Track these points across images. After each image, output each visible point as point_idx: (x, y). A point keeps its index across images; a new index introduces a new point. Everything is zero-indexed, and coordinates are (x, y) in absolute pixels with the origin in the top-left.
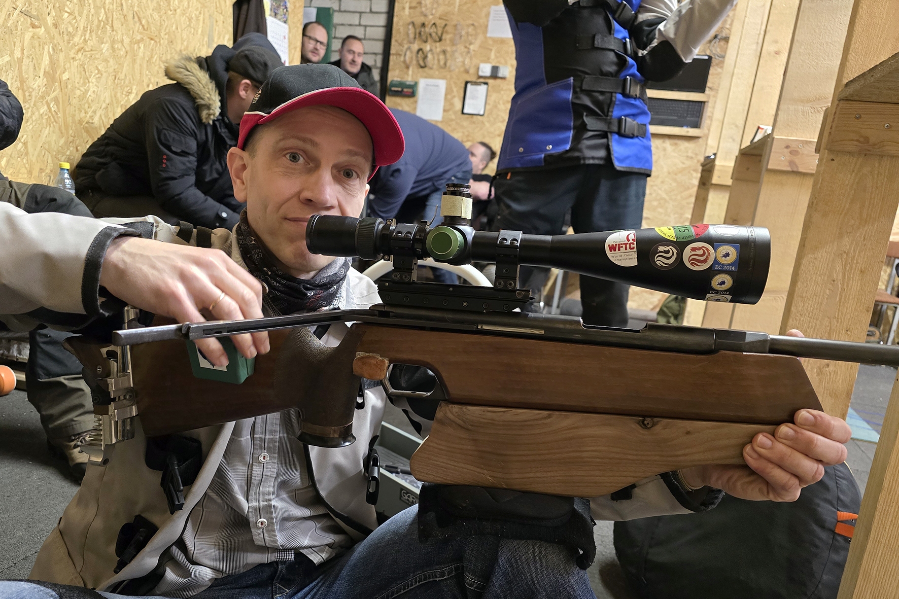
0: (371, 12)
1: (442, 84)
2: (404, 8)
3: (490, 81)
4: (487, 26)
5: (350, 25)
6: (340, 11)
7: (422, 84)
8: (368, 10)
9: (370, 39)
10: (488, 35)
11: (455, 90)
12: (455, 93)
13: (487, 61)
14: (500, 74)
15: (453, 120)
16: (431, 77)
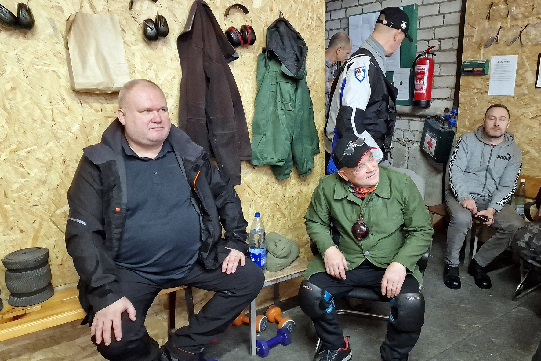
1: (514, 59)
7: (494, 61)
11: (527, 64)
12: (527, 67)
15: (526, 95)
16: (502, 54)
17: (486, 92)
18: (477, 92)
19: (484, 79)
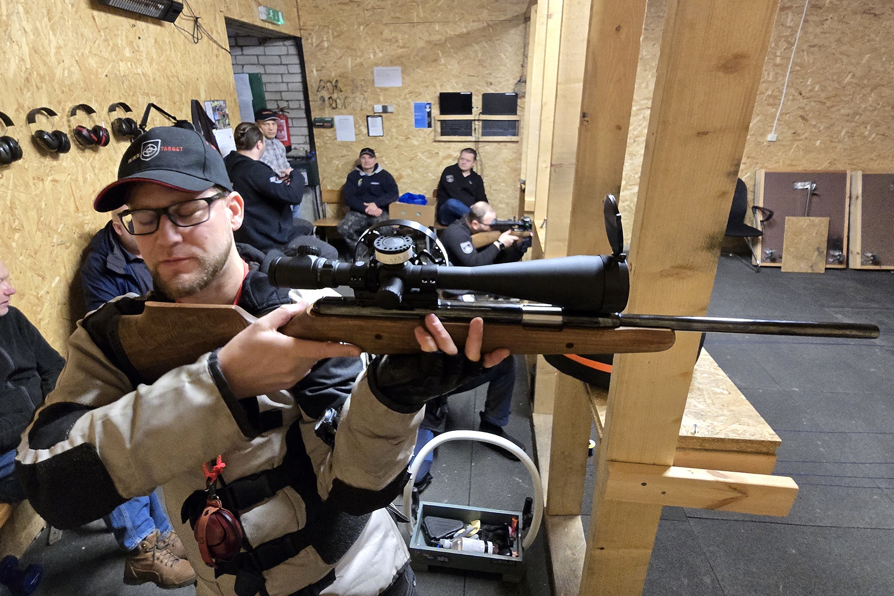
0: (289, 73)
1: (351, 118)
2: (312, 71)
3: (384, 115)
4: (373, 80)
5: (276, 83)
6: (266, 74)
7: (337, 119)
8: (287, 72)
9: (292, 91)
10: (376, 85)
11: (360, 121)
12: (361, 123)
13: (379, 102)
14: (390, 109)
15: (363, 140)
16: (342, 114)
17: (335, 139)
18: (328, 139)
19: (332, 130)
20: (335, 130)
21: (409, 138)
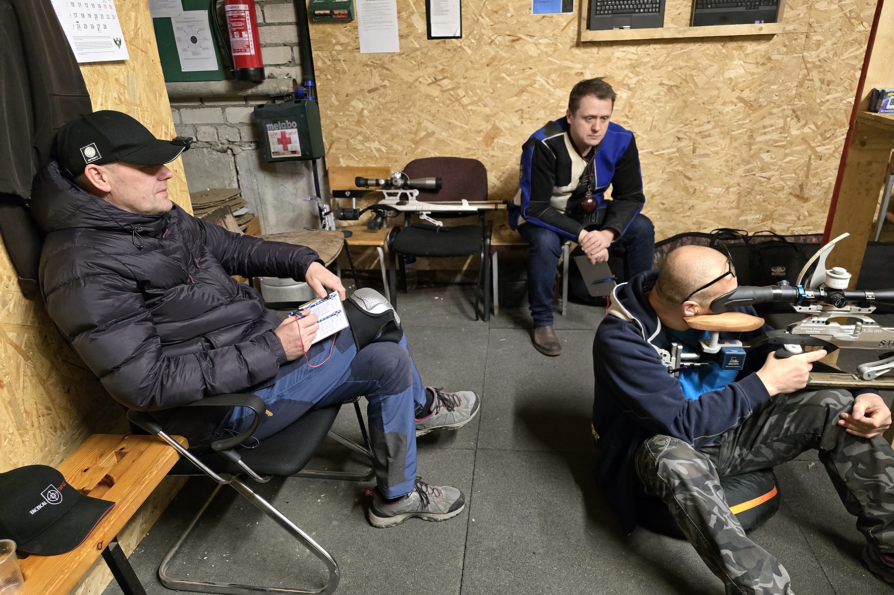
11: (411, 2)
12: (412, 7)
15: (416, 50)
17: (357, 49)
18: (341, 49)
19: (349, 28)
20: (356, 28)
21: (519, 39)
